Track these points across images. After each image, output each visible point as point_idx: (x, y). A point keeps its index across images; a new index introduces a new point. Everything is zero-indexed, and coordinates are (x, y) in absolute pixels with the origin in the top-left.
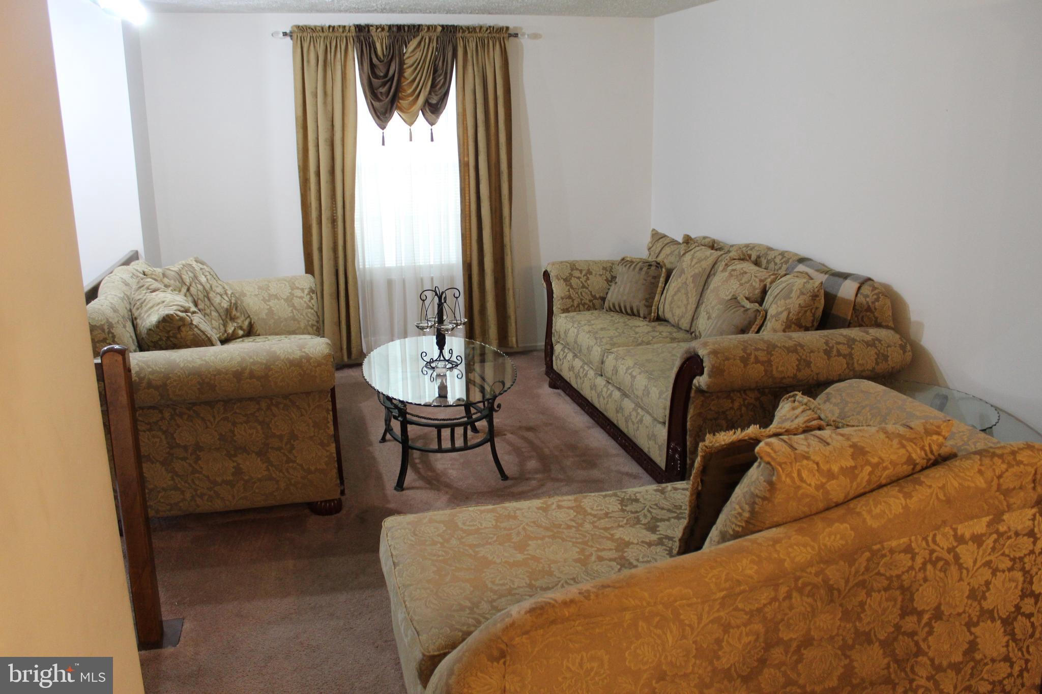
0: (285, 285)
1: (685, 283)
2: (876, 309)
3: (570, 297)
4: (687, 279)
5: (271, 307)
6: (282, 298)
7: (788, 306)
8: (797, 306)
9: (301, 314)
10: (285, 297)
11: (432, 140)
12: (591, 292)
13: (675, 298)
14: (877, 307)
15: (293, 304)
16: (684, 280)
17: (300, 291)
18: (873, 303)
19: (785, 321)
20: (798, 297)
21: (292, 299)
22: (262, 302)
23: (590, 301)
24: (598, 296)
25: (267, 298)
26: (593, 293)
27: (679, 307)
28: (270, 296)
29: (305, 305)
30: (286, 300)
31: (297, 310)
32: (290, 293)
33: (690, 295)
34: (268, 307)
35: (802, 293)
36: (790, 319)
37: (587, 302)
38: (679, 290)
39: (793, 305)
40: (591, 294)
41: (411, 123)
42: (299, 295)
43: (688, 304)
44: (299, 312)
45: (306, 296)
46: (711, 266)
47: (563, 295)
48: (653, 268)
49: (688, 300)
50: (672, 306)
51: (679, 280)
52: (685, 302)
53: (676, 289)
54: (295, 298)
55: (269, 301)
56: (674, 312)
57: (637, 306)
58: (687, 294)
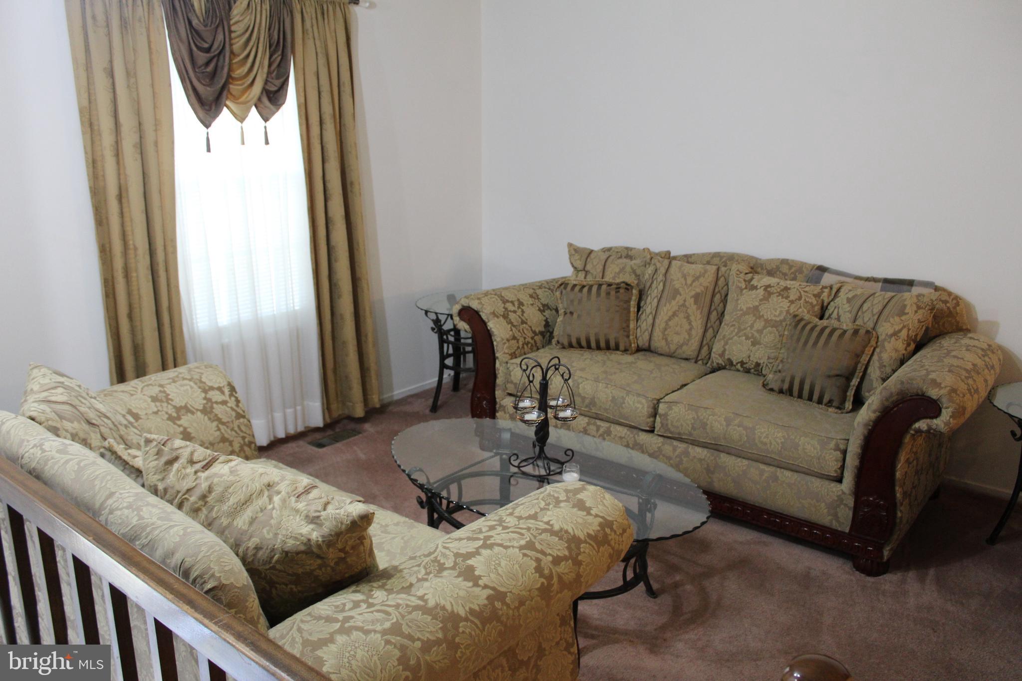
0: (192, 387)
1: (684, 305)
2: (957, 313)
3: (514, 338)
4: (685, 301)
5: (185, 429)
6: (197, 410)
7: (905, 324)
8: (917, 321)
9: (232, 429)
10: (201, 407)
11: (267, 143)
12: (531, 327)
13: (671, 323)
14: (958, 312)
15: (216, 415)
16: (681, 302)
17: (218, 392)
18: (955, 308)
19: (906, 339)
20: (916, 312)
21: (212, 408)
22: (169, 422)
23: (532, 338)
24: (537, 331)
25: (175, 415)
26: (533, 329)
27: (677, 333)
28: (178, 409)
29: (234, 414)
30: (204, 411)
31: (223, 424)
32: (205, 398)
33: (692, 318)
34: (181, 429)
35: (919, 308)
36: (910, 336)
37: (530, 340)
38: (674, 314)
39: (911, 321)
40: (532, 330)
41: (241, 119)
42: (220, 400)
43: (691, 329)
44: (227, 427)
45: (230, 398)
46: (713, 284)
47: (508, 336)
48: (622, 291)
49: (690, 323)
50: (666, 333)
51: (674, 303)
52: (687, 327)
53: (670, 313)
54: (215, 406)
55: (179, 418)
56: (669, 339)
57: (615, 338)
58: (688, 317)
